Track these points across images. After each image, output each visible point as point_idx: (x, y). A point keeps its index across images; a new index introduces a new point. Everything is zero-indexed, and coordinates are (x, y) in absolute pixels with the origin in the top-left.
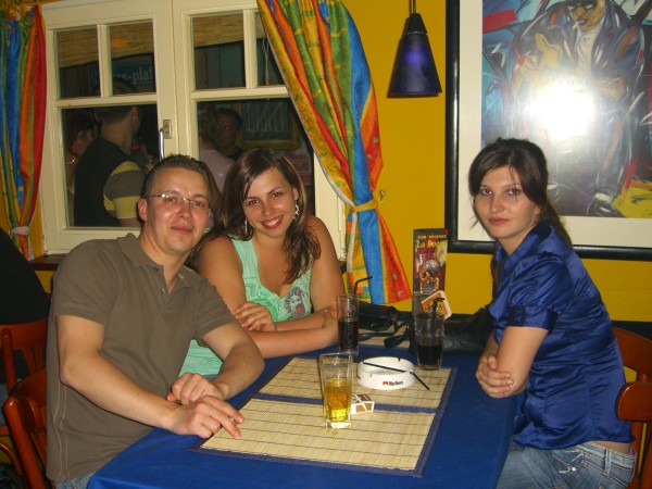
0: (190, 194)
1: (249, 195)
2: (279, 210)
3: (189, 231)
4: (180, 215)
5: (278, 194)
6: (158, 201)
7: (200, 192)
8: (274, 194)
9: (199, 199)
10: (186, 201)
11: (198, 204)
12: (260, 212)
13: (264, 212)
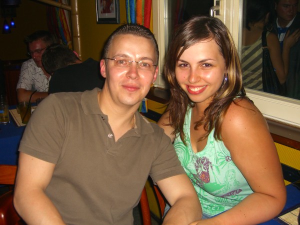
0: (138, 56)
1: (181, 58)
2: (205, 80)
3: (137, 88)
4: (128, 75)
5: (208, 65)
6: (112, 63)
7: (146, 55)
8: (205, 64)
9: (146, 61)
10: (134, 63)
11: (145, 65)
12: (187, 76)
13: (190, 77)
